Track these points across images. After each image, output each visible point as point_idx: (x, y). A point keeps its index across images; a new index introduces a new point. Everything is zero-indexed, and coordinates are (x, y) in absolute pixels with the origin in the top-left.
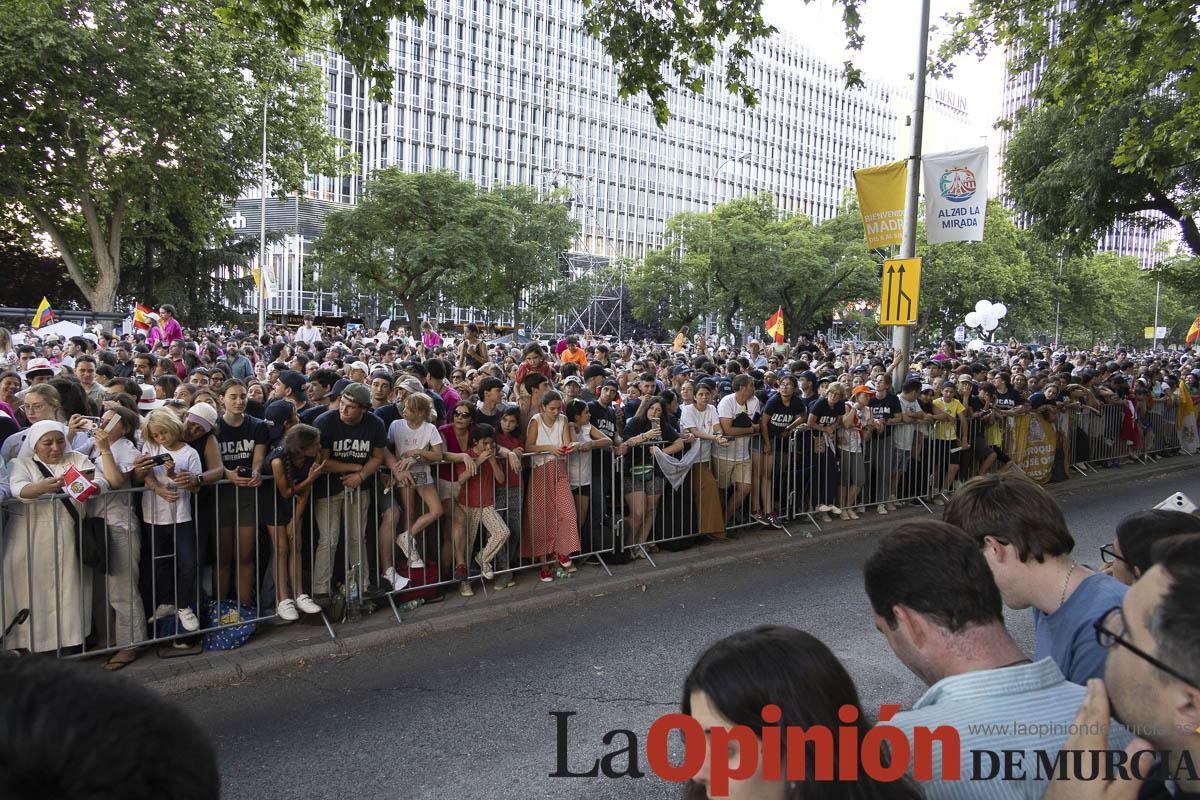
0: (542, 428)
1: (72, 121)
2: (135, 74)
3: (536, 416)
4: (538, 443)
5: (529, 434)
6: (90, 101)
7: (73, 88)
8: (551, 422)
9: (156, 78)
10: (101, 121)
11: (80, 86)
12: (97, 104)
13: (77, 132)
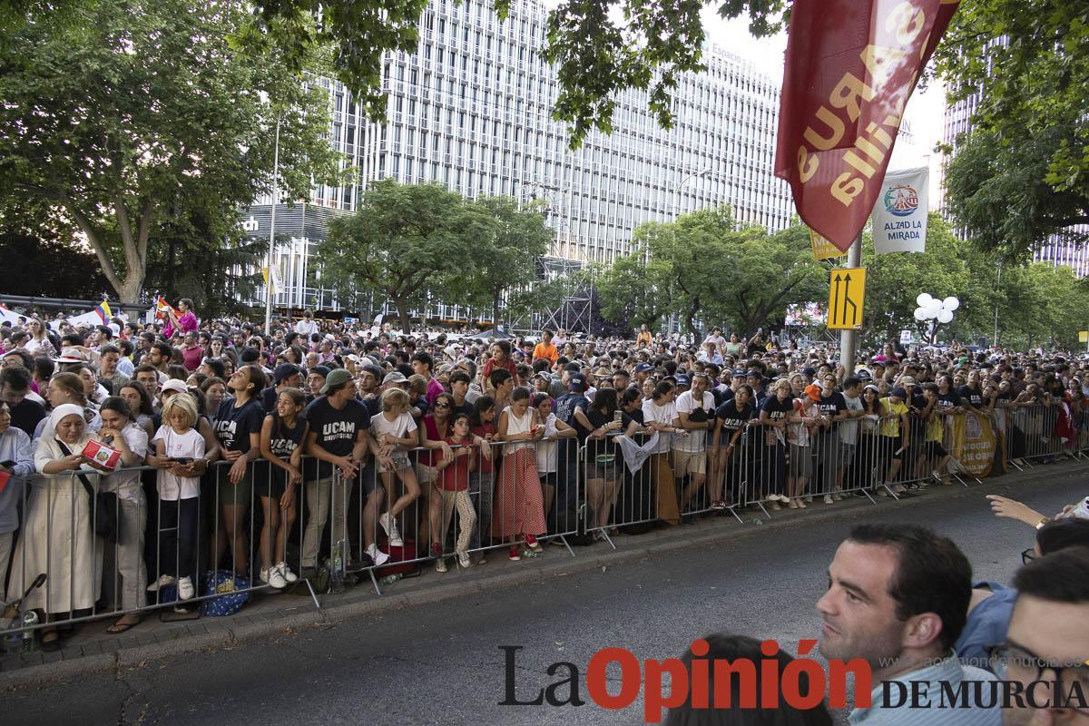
0: (512, 420)
1: (110, 135)
2: (165, 95)
3: (507, 409)
4: (509, 433)
5: (501, 425)
6: (126, 118)
7: (112, 107)
8: (520, 413)
9: (184, 98)
10: (135, 135)
11: (117, 105)
12: (132, 121)
13: (114, 144)
